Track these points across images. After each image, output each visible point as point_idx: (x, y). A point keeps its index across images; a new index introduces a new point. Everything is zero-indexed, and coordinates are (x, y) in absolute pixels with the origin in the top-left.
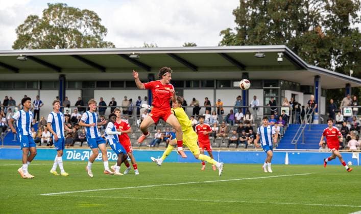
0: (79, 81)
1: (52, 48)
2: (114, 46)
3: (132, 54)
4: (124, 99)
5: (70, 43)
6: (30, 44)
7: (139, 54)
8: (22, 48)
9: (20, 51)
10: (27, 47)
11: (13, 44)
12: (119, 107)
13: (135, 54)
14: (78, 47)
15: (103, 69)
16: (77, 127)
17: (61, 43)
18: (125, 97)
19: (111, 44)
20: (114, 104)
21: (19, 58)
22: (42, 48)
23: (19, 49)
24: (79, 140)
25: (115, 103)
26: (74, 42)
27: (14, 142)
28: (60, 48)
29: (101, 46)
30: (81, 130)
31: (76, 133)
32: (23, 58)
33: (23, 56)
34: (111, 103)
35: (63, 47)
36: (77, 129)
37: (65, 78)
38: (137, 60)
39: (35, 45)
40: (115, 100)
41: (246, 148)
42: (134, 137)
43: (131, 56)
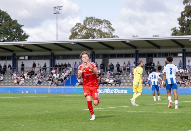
1: (88, 39)
2: (118, 37)
3: (127, 41)
4: (123, 63)
5: (97, 36)
6: (77, 37)
7: (131, 41)
8: (74, 39)
9: (73, 40)
10: (76, 38)
11: (69, 37)
12: (121, 67)
13: (129, 41)
14: (101, 38)
15: (113, 48)
16: (101, 77)
17: (92, 36)
18: (124, 62)
19: (117, 36)
20: (118, 65)
21: (72, 44)
22: (83, 39)
23: (72, 39)
24: (102, 83)
25: (119, 65)
26: (99, 35)
27: (70, 85)
28: (92, 38)
29: (113, 37)
30: (102, 79)
31: (100, 80)
32: (74, 44)
33: (74, 43)
34: (117, 65)
35: (93, 38)
36: (101, 78)
37: (94, 53)
38: (130, 44)
39: (80, 37)
40: (119, 64)
41: (185, 86)
42: (129, 81)
43: (127, 42)
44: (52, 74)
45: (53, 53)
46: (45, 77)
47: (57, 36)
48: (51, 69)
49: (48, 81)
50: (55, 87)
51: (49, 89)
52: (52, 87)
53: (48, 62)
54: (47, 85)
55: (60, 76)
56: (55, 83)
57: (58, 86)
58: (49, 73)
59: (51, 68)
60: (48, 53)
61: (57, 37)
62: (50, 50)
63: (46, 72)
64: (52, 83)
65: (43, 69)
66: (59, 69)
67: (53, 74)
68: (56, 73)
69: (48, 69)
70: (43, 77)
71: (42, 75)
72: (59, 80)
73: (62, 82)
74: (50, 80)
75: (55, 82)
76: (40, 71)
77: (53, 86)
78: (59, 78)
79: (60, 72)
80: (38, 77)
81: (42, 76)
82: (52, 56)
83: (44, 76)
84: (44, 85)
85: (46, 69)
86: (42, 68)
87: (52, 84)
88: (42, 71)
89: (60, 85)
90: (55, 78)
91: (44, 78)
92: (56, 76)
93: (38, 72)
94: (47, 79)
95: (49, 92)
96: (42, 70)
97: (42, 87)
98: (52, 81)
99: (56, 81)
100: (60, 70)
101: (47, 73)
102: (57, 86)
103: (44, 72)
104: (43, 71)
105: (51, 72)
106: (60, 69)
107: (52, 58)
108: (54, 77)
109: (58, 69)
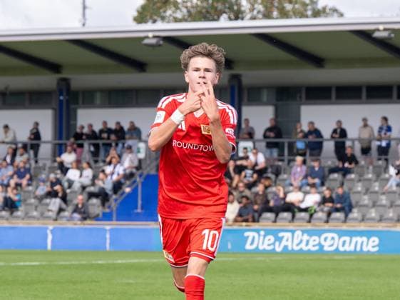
0: (269, 88)
1: (214, 20)
2: (342, 15)
3: (378, 30)
4: (362, 124)
5: (252, 10)
6: (169, 12)
7: (393, 31)
8: (154, 21)
9: (149, 26)
10: (163, 18)
11: (136, 14)
12: (353, 141)
13: (385, 30)
14: (267, 16)
15: (317, 61)
16: (267, 183)
17: (231, 8)
18: (365, 120)
19: (335, 10)
20: (341, 133)
21: (146, 41)
22: (194, 20)
23: (146, 22)
24: (270, 210)
25: (343, 133)
26: (260, 7)
27: (138, 214)
28: (230, 19)
29: (317, 14)
30: (274, 189)
31: (265, 195)
32: (154, 41)
33: (154, 37)
34: (335, 131)
35: (237, 18)
36: (266, 187)
37: (240, 82)
38: (390, 42)
39: (179, 15)
40: (344, 126)
42: (384, 202)
43: (376, 35)
44: (64, 170)
45: (66, 81)
46: (34, 183)
47: (84, 8)
48: (59, 150)
49: (48, 201)
50: (74, 223)
51: (49, 232)
52: (63, 223)
53: (45, 119)
54: (42, 214)
55: (95, 177)
56: (77, 205)
57: (88, 222)
58: (49, 163)
59: (60, 145)
60: (47, 80)
61: (84, 15)
62: (54, 67)
63: (36, 162)
64: (64, 206)
65: (25, 147)
66: (92, 149)
67: (67, 169)
68: (78, 165)
69: (45, 150)
70: (24, 182)
71: (20, 173)
72: (91, 195)
73: (103, 205)
74: (52, 194)
75: (75, 202)
76: (14, 155)
77: (64, 221)
78: (93, 184)
79: (96, 162)
80: (5, 182)
81: (21, 176)
82: (61, 94)
83: (31, 179)
84: (27, 216)
85: (35, 148)
86: (20, 145)
87: (61, 210)
88: (22, 155)
89: (96, 218)
90: (77, 186)
91: (29, 185)
92: (81, 176)
93: (5, 160)
94: (43, 189)
95: (49, 247)
96: (19, 152)
97: (21, 224)
98: (64, 199)
99: (80, 197)
100: (95, 154)
101: (41, 164)
102: (85, 219)
103: (28, 160)
104: (26, 156)
105: (58, 159)
106: (96, 146)
107: (61, 101)
108: (71, 183)
109: (88, 147)
